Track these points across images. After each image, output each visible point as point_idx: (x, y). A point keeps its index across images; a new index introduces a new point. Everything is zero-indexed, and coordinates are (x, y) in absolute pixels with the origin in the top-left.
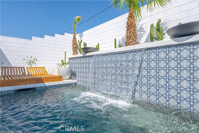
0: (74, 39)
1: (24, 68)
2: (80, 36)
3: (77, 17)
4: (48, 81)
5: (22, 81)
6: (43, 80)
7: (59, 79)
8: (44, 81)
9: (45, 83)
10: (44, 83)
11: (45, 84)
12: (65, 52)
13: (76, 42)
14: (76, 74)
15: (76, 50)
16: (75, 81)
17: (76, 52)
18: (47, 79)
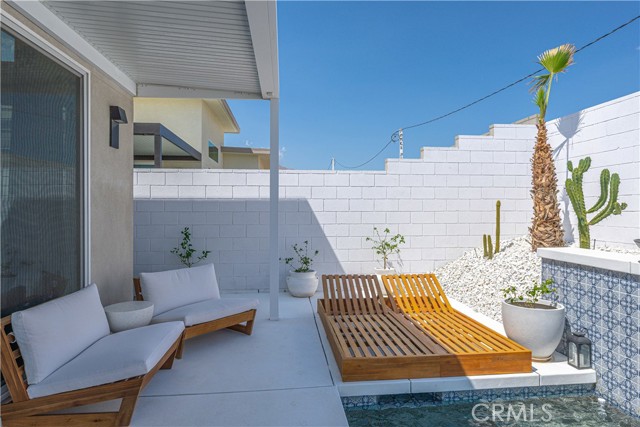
0: (538, 149)
1: (374, 277)
2: (560, 129)
3: (554, 52)
4: (479, 370)
5: (398, 366)
6: (462, 363)
7: (519, 362)
8: (465, 367)
9: (471, 378)
10: (464, 375)
11: (469, 381)
12: (499, 205)
13: (548, 161)
14: (590, 344)
15: (548, 199)
16: (588, 375)
17: (553, 207)
18: (475, 361)
